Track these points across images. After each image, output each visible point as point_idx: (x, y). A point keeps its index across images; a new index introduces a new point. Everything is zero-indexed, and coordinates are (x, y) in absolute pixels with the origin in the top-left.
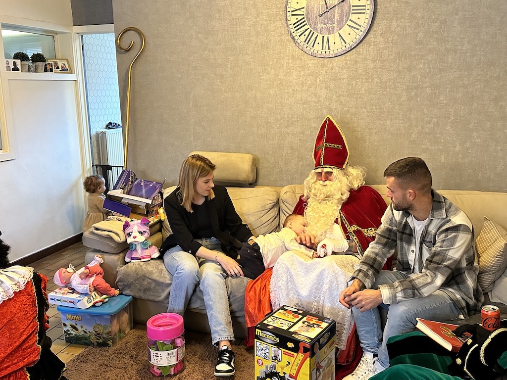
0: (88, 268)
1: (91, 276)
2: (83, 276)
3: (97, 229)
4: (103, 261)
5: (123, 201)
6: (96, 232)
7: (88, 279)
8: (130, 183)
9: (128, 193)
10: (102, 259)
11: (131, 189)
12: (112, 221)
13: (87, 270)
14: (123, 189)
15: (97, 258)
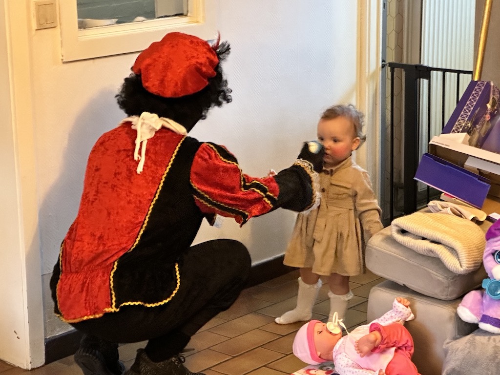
0: (379, 330)
1: (383, 351)
2: (366, 348)
3: (403, 232)
4: (412, 315)
5: (469, 164)
6: (400, 238)
7: (375, 355)
8: (488, 117)
9: (480, 144)
10: (409, 309)
11: (488, 134)
12: (438, 214)
13: (377, 333)
14: (469, 131)
15: (400, 307)
